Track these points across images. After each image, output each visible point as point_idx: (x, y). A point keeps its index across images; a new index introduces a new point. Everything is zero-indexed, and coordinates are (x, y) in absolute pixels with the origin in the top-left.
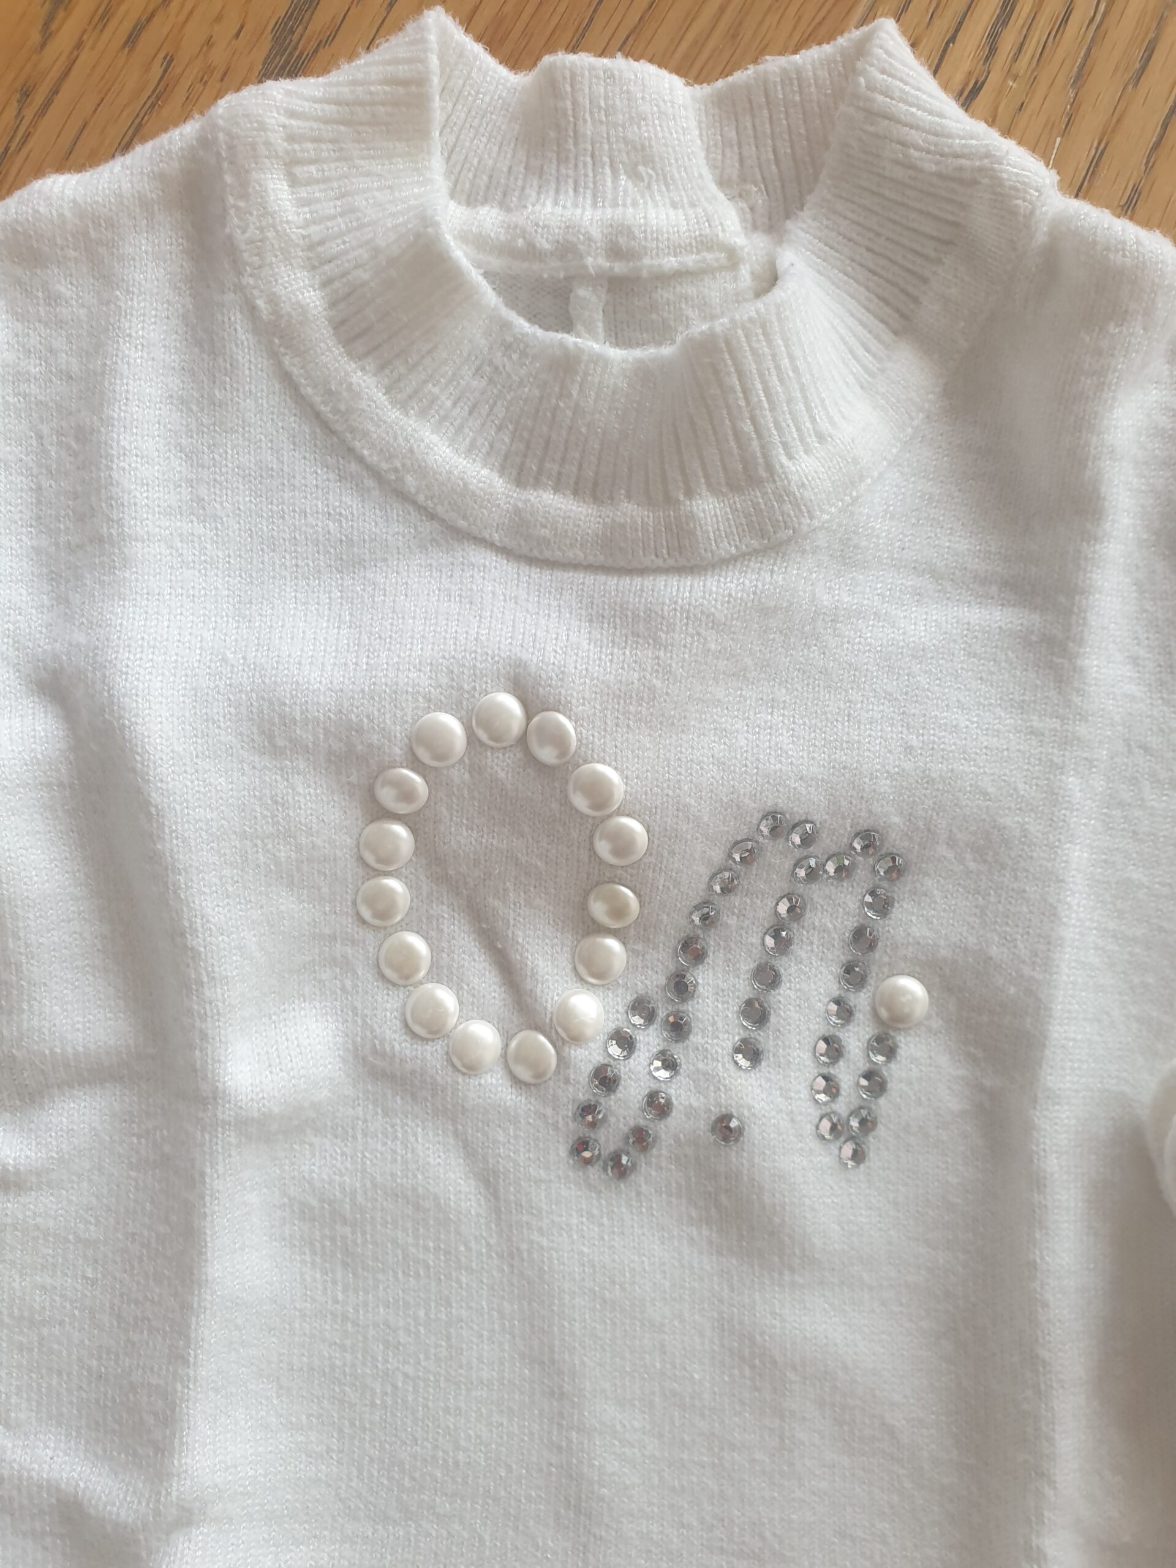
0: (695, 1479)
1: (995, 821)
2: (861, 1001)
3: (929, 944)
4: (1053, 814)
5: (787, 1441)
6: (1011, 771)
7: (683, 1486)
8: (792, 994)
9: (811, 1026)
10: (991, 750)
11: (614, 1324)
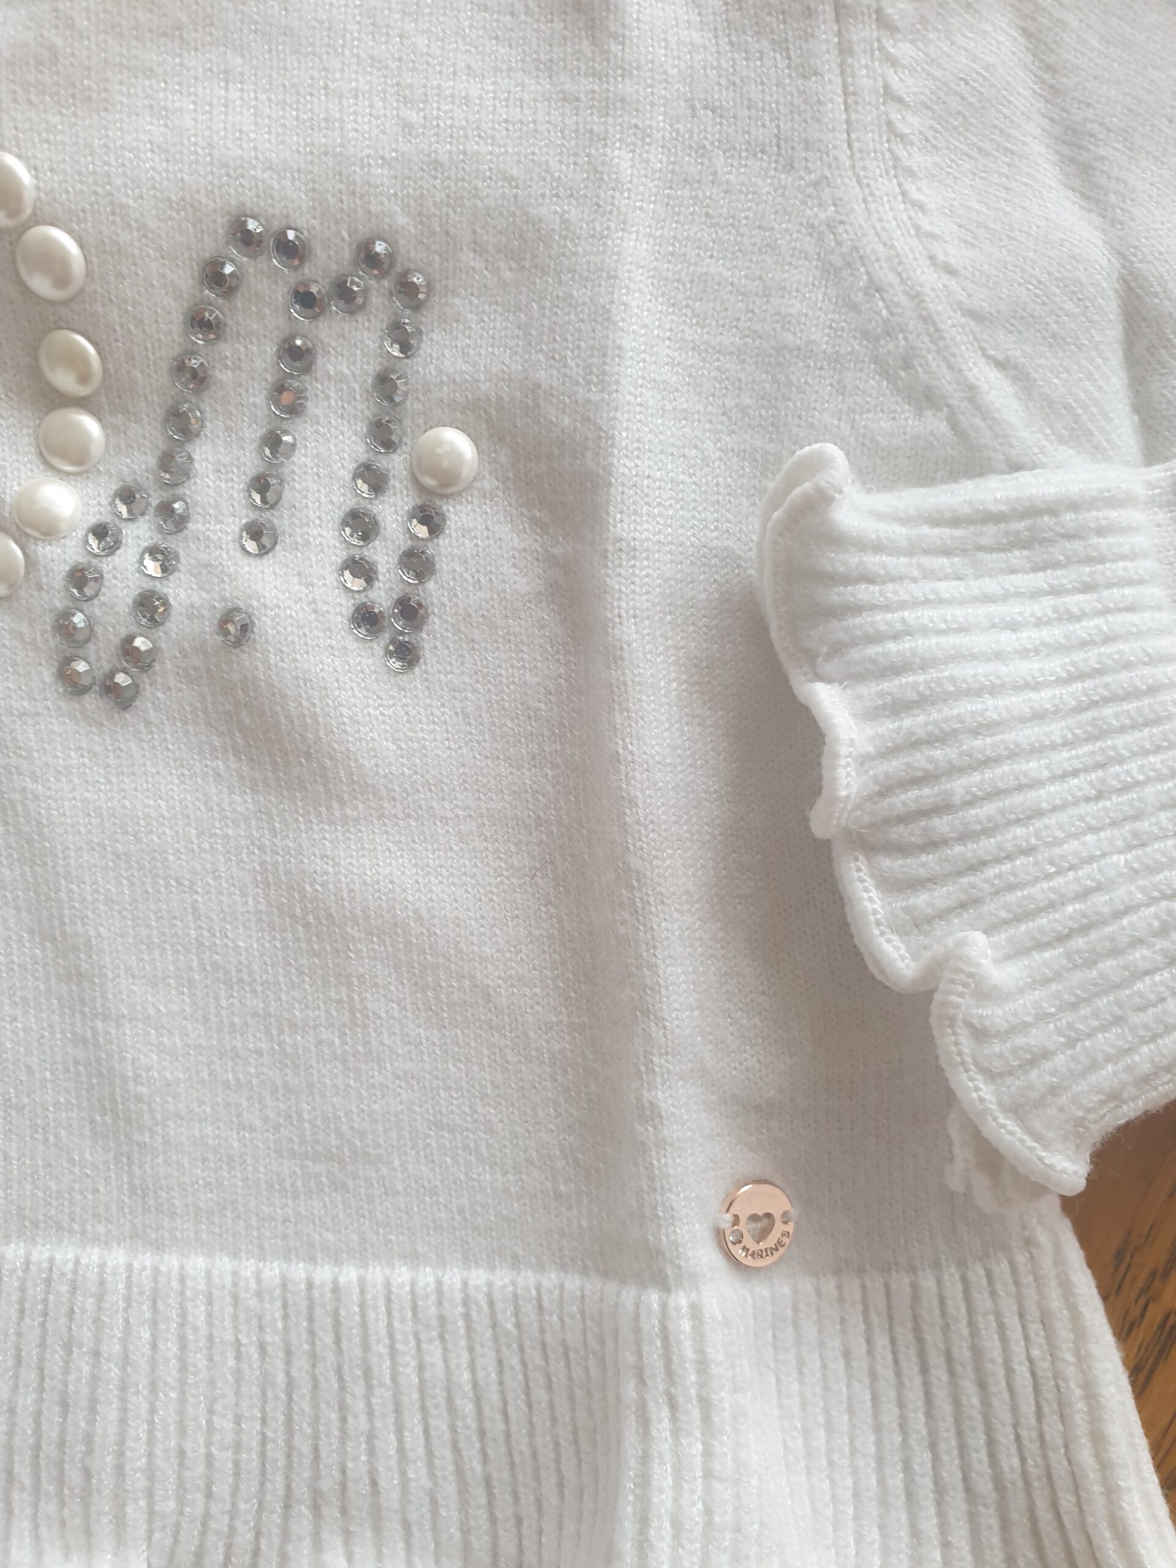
0: (252, 1071)
1: (527, 214)
2: (396, 464)
3: (467, 381)
4: (598, 196)
5: (358, 1015)
6: (540, 149)
7: (238, 1080)
8: (308, 461)
9: (334, 498)
10: (514, 124)
11: (133, 884)
